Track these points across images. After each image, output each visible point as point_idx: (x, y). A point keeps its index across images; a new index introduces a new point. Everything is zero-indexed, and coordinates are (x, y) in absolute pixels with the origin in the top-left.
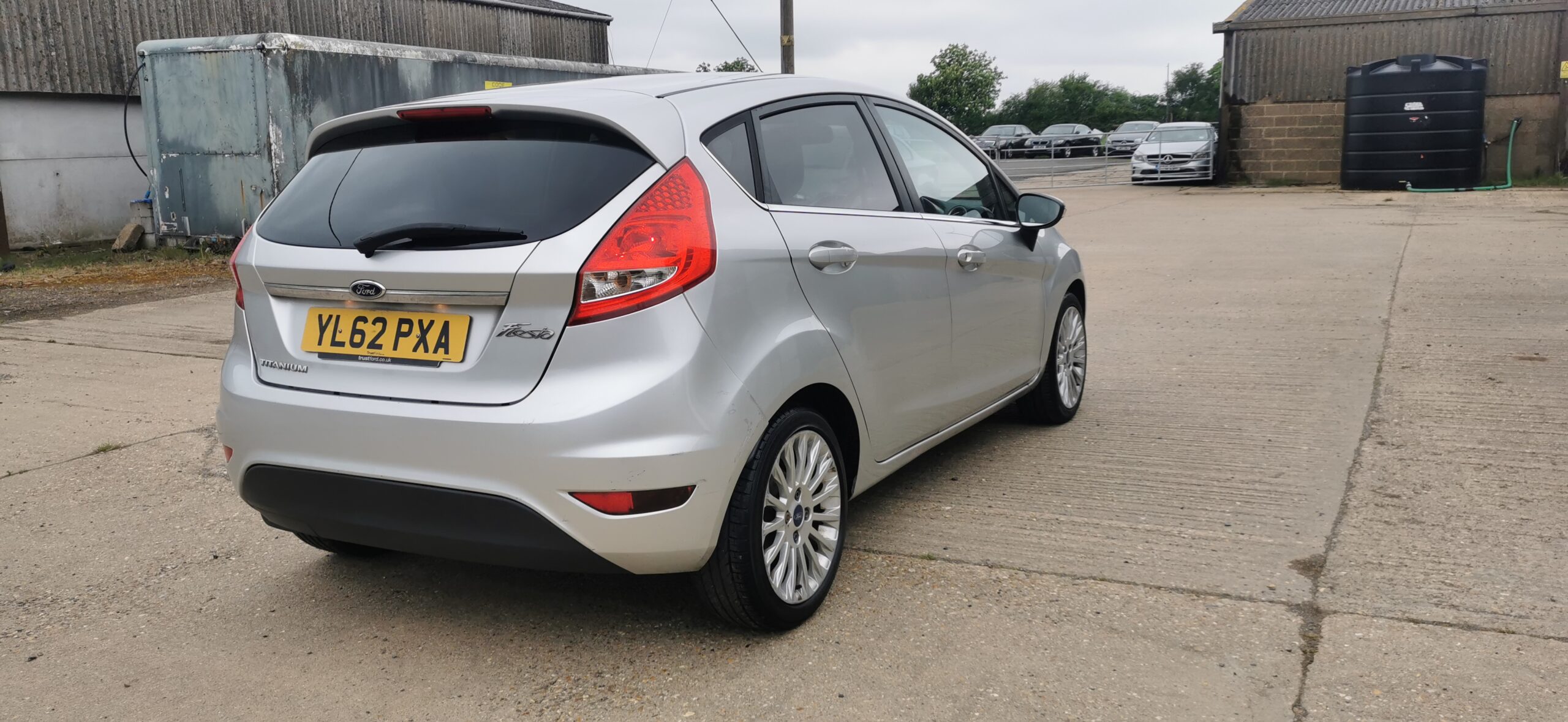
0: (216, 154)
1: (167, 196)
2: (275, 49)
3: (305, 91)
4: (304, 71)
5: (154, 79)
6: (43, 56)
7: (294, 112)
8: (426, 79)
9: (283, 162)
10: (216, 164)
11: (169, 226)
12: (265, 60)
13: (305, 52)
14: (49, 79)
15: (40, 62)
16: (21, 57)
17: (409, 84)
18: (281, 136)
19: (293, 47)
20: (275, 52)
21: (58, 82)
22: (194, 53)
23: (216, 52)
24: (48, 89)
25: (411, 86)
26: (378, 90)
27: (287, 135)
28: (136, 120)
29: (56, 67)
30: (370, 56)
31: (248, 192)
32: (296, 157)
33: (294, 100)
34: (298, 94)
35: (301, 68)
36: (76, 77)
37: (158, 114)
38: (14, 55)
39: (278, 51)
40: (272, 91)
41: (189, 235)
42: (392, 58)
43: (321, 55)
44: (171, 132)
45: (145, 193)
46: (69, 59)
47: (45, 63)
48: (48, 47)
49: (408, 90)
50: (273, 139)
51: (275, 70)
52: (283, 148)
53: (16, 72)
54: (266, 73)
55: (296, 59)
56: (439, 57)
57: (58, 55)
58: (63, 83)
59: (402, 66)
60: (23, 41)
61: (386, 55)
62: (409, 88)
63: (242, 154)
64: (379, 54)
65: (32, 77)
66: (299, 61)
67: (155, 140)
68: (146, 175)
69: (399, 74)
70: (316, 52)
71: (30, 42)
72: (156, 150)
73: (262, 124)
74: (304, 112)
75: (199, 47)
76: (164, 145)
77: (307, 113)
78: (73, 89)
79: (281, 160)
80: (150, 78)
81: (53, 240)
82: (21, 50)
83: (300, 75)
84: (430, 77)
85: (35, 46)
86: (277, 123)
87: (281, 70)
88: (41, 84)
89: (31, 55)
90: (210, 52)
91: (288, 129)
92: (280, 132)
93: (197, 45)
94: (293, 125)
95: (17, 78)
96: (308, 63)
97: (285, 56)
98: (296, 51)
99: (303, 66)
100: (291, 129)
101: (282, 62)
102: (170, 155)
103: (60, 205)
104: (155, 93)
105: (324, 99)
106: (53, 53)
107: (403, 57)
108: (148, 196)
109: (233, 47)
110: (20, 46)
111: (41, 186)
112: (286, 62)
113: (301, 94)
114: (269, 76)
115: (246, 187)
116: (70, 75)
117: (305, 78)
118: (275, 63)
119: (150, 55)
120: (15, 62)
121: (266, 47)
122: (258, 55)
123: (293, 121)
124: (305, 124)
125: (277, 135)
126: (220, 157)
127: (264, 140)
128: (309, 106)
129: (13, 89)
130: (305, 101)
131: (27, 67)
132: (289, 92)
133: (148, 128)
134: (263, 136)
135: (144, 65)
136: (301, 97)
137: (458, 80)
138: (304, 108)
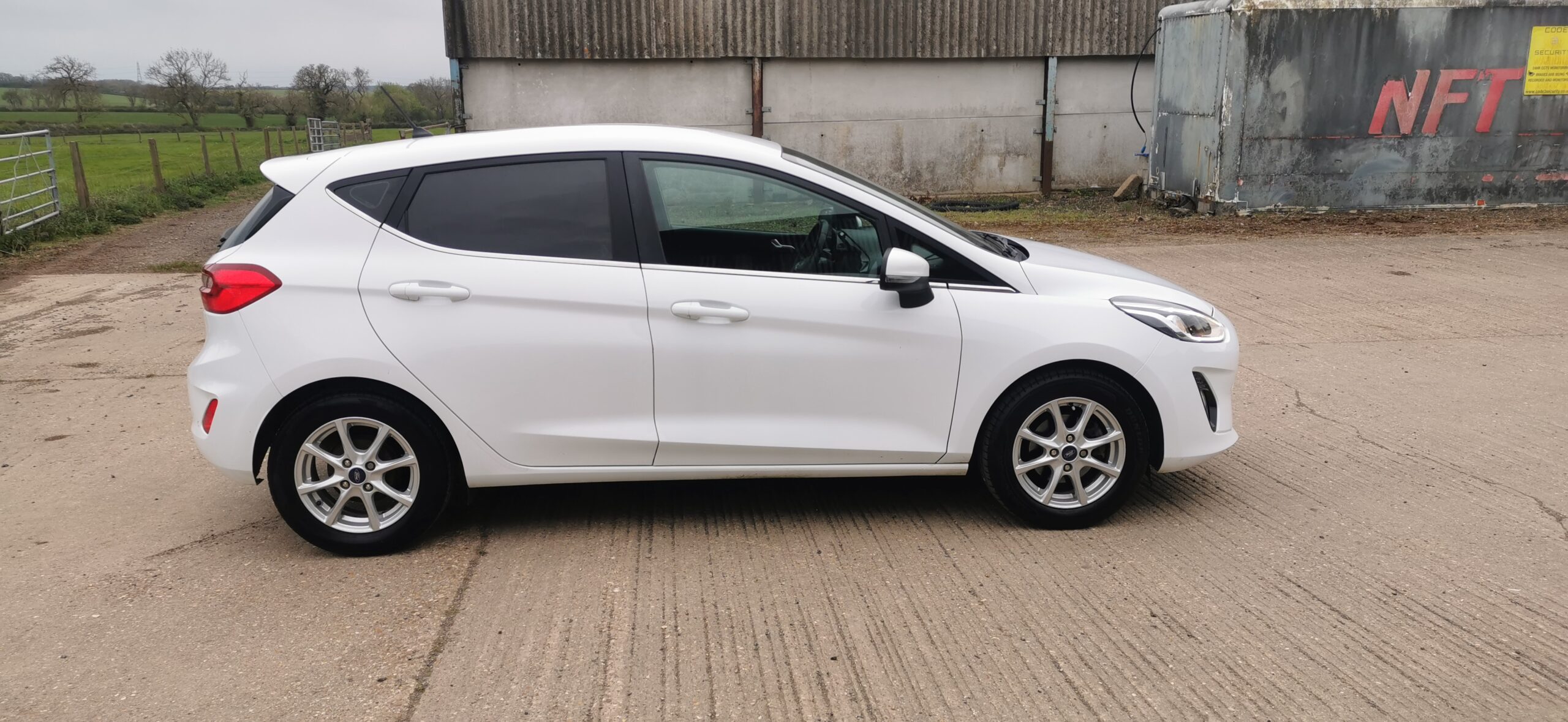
0: (1189, 114)
1: (1157, 152)
2: (1239, 11)
3: (1268, 51)
4: (1270, 31)
5: (1164, 42)
6: (1107, 23)
7: (1249, 72)
8: (1436, 29)
9: (1229, 124)
10: (1189, 122)
11: (1155, 180)
12: (1231, 22)
13: (1275, 11)
14: (1108, 43)
15: (1103, 29)
16: (1088, 25)
17: (1411, 37)
18: (1231, 99)
19: (1261, 7)
20: (1239, 14)
21: (1115, 45)
22: (1188, 17)
23: (1202, 15)
24: (1105, 52)
25: (1413, 39)
26: (1364, 46)
27: (1237, 97)
28: (1145, 80)
29: (1116, 32)
30: (1360, 9)
31: (1203, 152)
32: (1243, 120)
33: (1252, 62)
34: (1258, 55)
35: (1267, 28)
36: (1133, 40)
37: (1161, 74)
38: (1083, 24)
39: (1244, 13)
40: (1230, 54)
41: (1163, 189)
42: (1391, 10)
43: (1294, 13)
44: (1166, 94)
45: (1142, 148)
46: (1129, 25)
47: (1107, 29)
48: (1112, 15)
49: (1408, 44)
50: (1224, 102)
51: (1237, 32)
52: (1231, 111)
53: (1082, 38)
54: (1229, 36)
55: (1263, 19)
56: (1463, 3)
57: (1120, 22)
58: (1119, 46)
59: (1405, 17)
60: (1093, 11)
61: (1383, 6)
62: (1410, 41)
63: (1203, 115)
64: (1373, 6)
65: (1094, 42)
66: (1265, 21)
67: (1157, 99)
68: (1144, 132)
69: (1399, 25)
70: (1288, 11)
71: (1097, 12)
72: (1156, 109)
73: (1220, 87)
74: (1262, 74)
75: (1193, 11)
76: (1163, 105)
77: (1266, 75)
78: (1128, 51)
79: (1227, 123)
80: (1162, 42)
81: (1091, 184)
82: (1089, 19)
83: (1264, 36)
84: (1444, 28)
85: (1101, 15)
86: (1230, 86)
87: (1243, 32)
88: (1101, 48)
89: (1097, 23)
90: (1198, 16)
91: (1239, 92)
92: (1231, 95)
93: (1191, 10)
94: (1246, 88)
95: (1082, 44)
96: (1276, 23)
97: (1250, 16)
98: (1265, 11)
99: (1270, 26)
100: (1243, 91)
101: (1244, 23)
102: (1164, 114)
103: (1103, 154)
104: (1163, 56)
105: (1290, 60)
106: (1116, 20)
107: (1408, 6)
108: (1143, 151)
109: (1213, 11)
110: (1089, 16)
111: (1090, 137)
112: (1249, 23)
113: (1261, 55)
114: (1231, 38)
115: (1202, 147)
116: (1128, 39)
117: (1269, 39)
118: (1238, 25)
119: (1165, 20)
120: (1082, 30)
121: (1233, 9)
122: (1227, 16)
123: (1247, 83)
124: (1261, 86)
125: (1228, 97)
126: (1191, 116)
127: (1219, 104)
128: (1268, 67)
129: (1077, 53)
130: (1265, 62)
131: (1091, 33)
132: (1248, 54)
133: (1155, 88)
134: (1219, 99)
135: (1160, 29)
136: (1261, 58)
137: (1489, 27)
138: (1263, 69)
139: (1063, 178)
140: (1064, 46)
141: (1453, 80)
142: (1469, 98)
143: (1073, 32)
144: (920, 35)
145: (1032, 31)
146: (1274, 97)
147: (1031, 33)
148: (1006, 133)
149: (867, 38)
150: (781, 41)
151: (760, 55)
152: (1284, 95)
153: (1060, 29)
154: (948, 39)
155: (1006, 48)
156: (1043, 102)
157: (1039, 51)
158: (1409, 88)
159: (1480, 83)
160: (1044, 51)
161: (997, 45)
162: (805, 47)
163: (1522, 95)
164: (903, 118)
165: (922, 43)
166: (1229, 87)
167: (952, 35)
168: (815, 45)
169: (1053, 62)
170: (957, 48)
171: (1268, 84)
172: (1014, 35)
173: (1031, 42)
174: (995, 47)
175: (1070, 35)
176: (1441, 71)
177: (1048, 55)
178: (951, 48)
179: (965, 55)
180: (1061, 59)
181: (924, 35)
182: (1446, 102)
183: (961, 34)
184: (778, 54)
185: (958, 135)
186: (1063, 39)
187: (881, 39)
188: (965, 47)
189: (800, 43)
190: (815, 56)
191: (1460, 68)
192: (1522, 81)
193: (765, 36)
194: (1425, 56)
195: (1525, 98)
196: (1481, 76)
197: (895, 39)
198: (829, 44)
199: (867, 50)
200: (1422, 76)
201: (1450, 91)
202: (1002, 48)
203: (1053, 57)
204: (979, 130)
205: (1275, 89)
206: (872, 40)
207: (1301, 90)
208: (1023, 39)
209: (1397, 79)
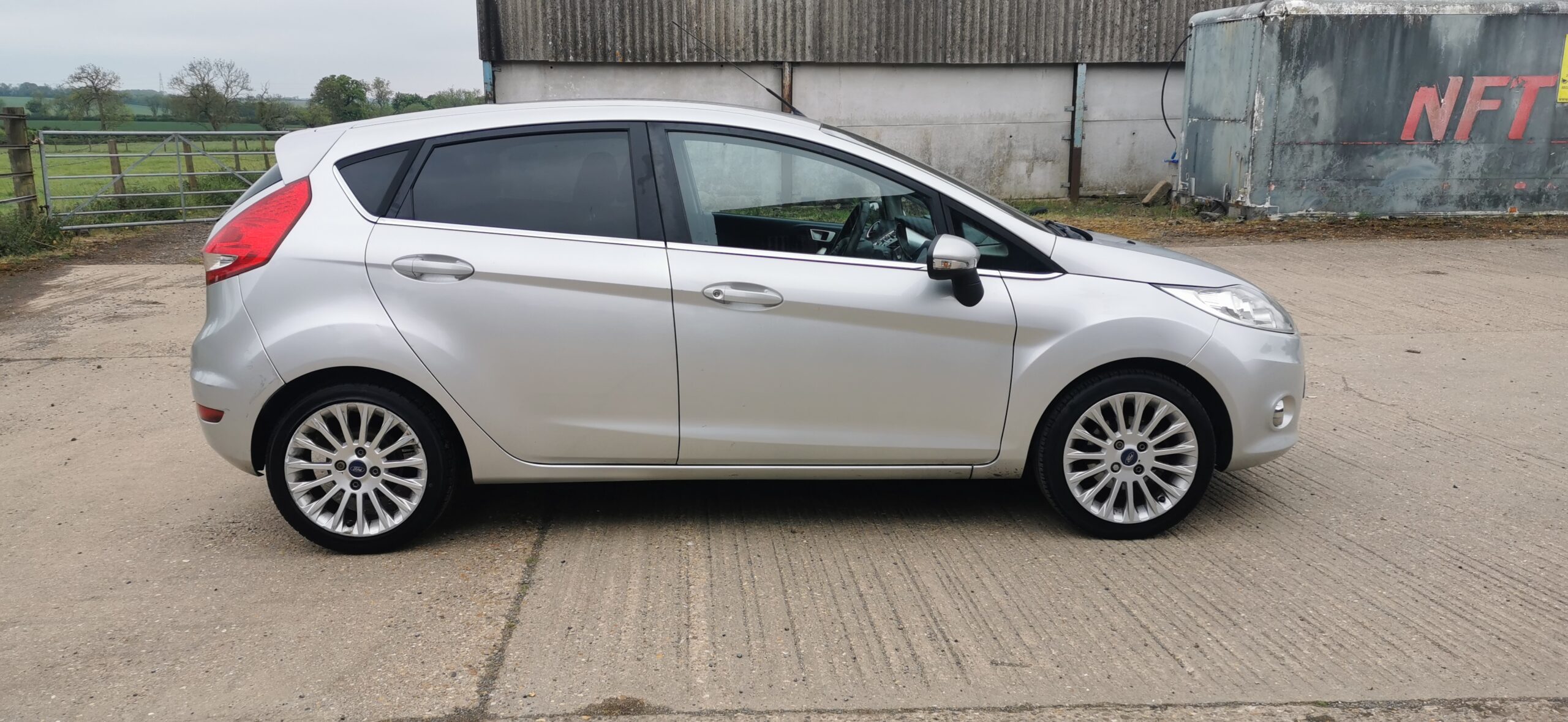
0: (1220, 120)
1: (1186, 158)
2: (1272, 16)
3: (1300, 56)
4: (1303, 36)
5: (1195, 48)
6: (1137, 31)
7: (1281, 78)
8: (1469, 36)
9: (1261, 129)
10: (1220, 127)
11: (1184, 186)
12: (1263, 27)
13: (1308, 17)
14: (1138, 50)
15: (1133, 36)
16: (1118, 33)
17: (1444, 44)
18: (1263, 104)
19: (1294, 13)
20: (1272, 19)
21: (1145, 52)
22: (1220, 22)
23: (1233, 21)
24: (1135, 59)
25: (1446, 46)
26: (1396, 51)
27: (1269, 102)
28: (1175, 87)
29: (1146, 39)
30: (1392, 16)
31: (1234, 158)
32: (1275, 125)
33: (1284, 67)
34: (1290, 61)
35: (1300, 33)
36: (1162, 48)
37: (1192, 80)
38: (1113, 31)
39: (1276, 18)
40: (1263, 59)
41: (1193, 194)
42: (1424, 16)
43: (1327, 19)
44: (1196, 100)
45: (1171, 154)
46: (1159, 32)
47: (1137, 37)
48: (1142, 22)
49: (1441, 50)
50: (1256, 107)
51: (1270, 38)
52: (1263, 115)
53: (1112, 45)
54: (1261, 41)
55: (1295, 25)
56: (1497, 10)
57: (1149, 29)
58: (1148, 53)
59: (1438, 25)
60: (1122, 18)
61: (1415, 13)
62: (1443, 48)
63: (1234, 120)
64: (1406, 13)
65: (1124, 49)
66: (1298, 26)
67: (1187, 106)
68: (1174, 137)
69: (1432, 32)
70: (1321, 16)
71: (1127, 19)
72: (1186, 115)
73: (1252, 93)
74: (1294, 79)
75: (1225, 17)
76: (1193, 111)
77: (1298, 80)
78: (1157, 58)
79: (1259, 128)
80: (1192, 48)
81: (1119, 190)
82: (1118, 26)
83: (1296, 41)
84: (1477, 35)
85: (1131, 22)
87: (1275, 38)
88: (1131, 55)
89: (1127, 30)
90: (1230, 22)
91: (1271, 97)
92: (1263, 99)
93: (1222, 16)
94: (1278, 93)
95: (1111, 51)
96: (1309, 29)
97: (1282, 22)
98: (1297, 17)
99: (1302, 32)
100: (1275, 96)
101: (1277, 28)
102: (1194, 120)
103: (1131, 161)
104: (1193, 62)
105: (1322, 65)
106: (1146, 27)
107: (1440, 13)
108: (1173, 157)
109: (1245, 16)
110: (1119, 23)
111: (1118, 143)
112: (1282, 29)
113: (1293, 60)
114: (1263, 43)
115: (1233, 152)
116: (1157, 46)
117: (1302, 44)
118: (1271, 31)
119: (1196, 26)
120: (1112, 37)
121: (1266, 15)
122: (1259, 21)
123: (1279, 88)
124: (1293, 91)
125: (1260, 103)
126: (1222, 122)
127: (1250, 109)
128: (1299, 74)
129: (1106, 60)
130: (1297, 68)
131: (1121, 40)
132: (1280, 59)
133: (1185, 95)
134: (1250, 104)
135: (1191, 35)
136: (1294, 63)
137: (1522, 34)
138: (1295, 74)
139: (1091, 185)
140: (1093, 52)
141: (1486, 87)
142: (1502, 105)
143: (1103, 39)
144: (949, 41)
145: (1062, 38)
146: (1306, 102)
147: (1061, 40)
148: (1035, 140)
149: (897, 43)
150: (811, 46)
151: (791, 60)
152: (1316, 101)
153: (1090, 36)
154: (978, 45)
155: (1035, 55)
156: (1072, 109)
157: (1068, 57)
158: (1441, 94)
159: (1513, 91)
160: (1073, 58)
161: (1026, 51)
162: (835, 52)
163: (1556, 102)
164: (931, 123)
165: (952, 48)
166: (1262, 92)
167: (981, 41)
168: (845, 49)
169: (1082, 69)
170: (986, 54)
171: (1300, 90)
172: (1043, 42)
173: (1060, 48)
174: (1024, 54)
175: (1099, 42)
176: (1474, 78)
177: (1077, 61)
178: (981, 54)
179: (995, 61)
180: (1090, 66)
181: (954, 41)
182: (1478, 110)
183: (990, 40)
184: (808, 59)
185: (986, 141)
186: (1092, 46)
187: (911, 44)
188: (995, 53)
189: (830, 48)
190: (845, 61)
191: (1493, 74)
192: (1555, 88)
193: (795, 40)
194: (1458, 63)
195: (1558, 105)
196: (1514, 84)
197: (926, 42)
198: (859, 48)
199: (897, 54)
200: (1455, 83)
201: (1483, 98)
202: (1032, 55)
203: (1082, 64)
204: (1008, 136)
205: (1307, 94)
206: (901, 46)
207: (1334, 96)
208: (1052, 45)
209: (1430, 85)
